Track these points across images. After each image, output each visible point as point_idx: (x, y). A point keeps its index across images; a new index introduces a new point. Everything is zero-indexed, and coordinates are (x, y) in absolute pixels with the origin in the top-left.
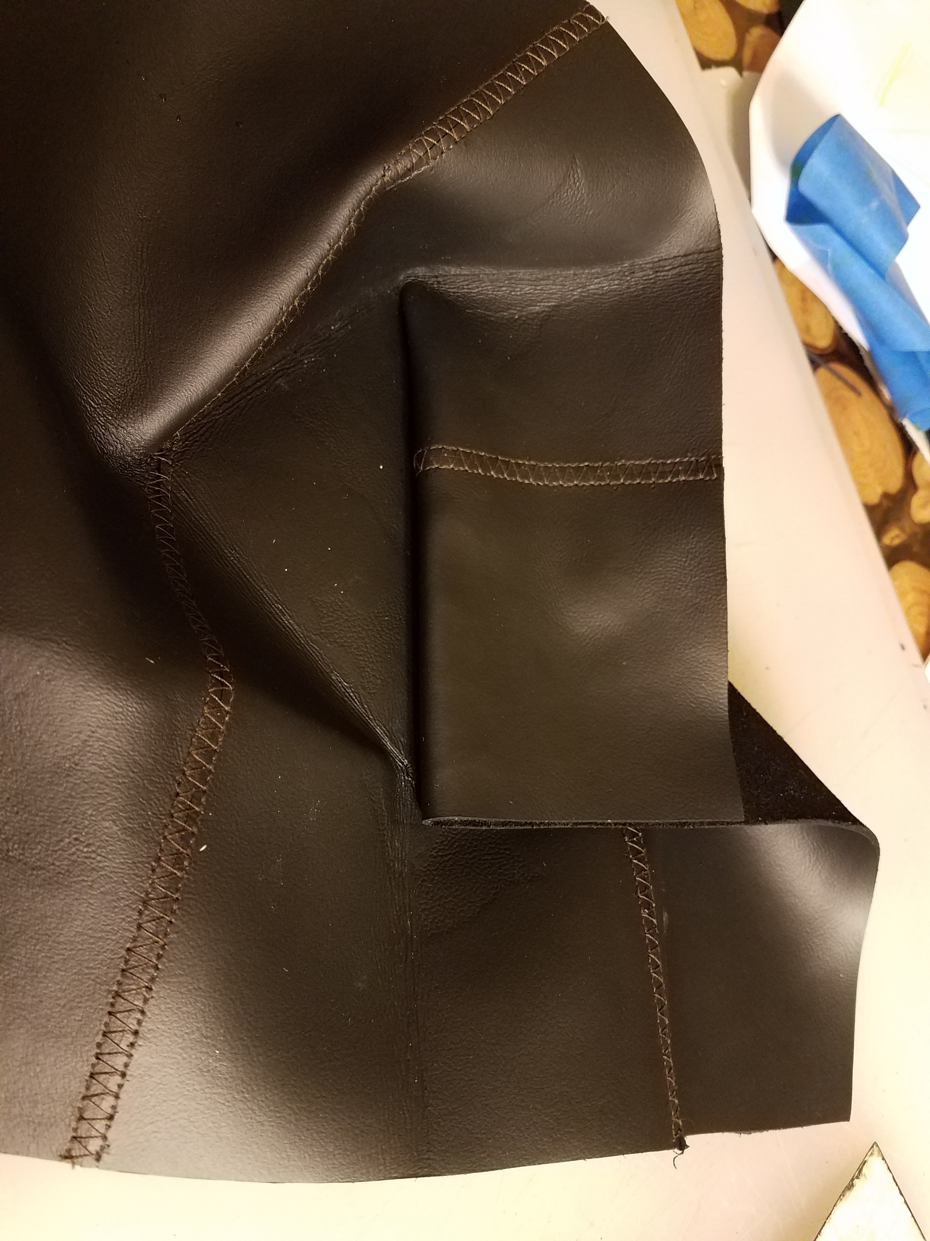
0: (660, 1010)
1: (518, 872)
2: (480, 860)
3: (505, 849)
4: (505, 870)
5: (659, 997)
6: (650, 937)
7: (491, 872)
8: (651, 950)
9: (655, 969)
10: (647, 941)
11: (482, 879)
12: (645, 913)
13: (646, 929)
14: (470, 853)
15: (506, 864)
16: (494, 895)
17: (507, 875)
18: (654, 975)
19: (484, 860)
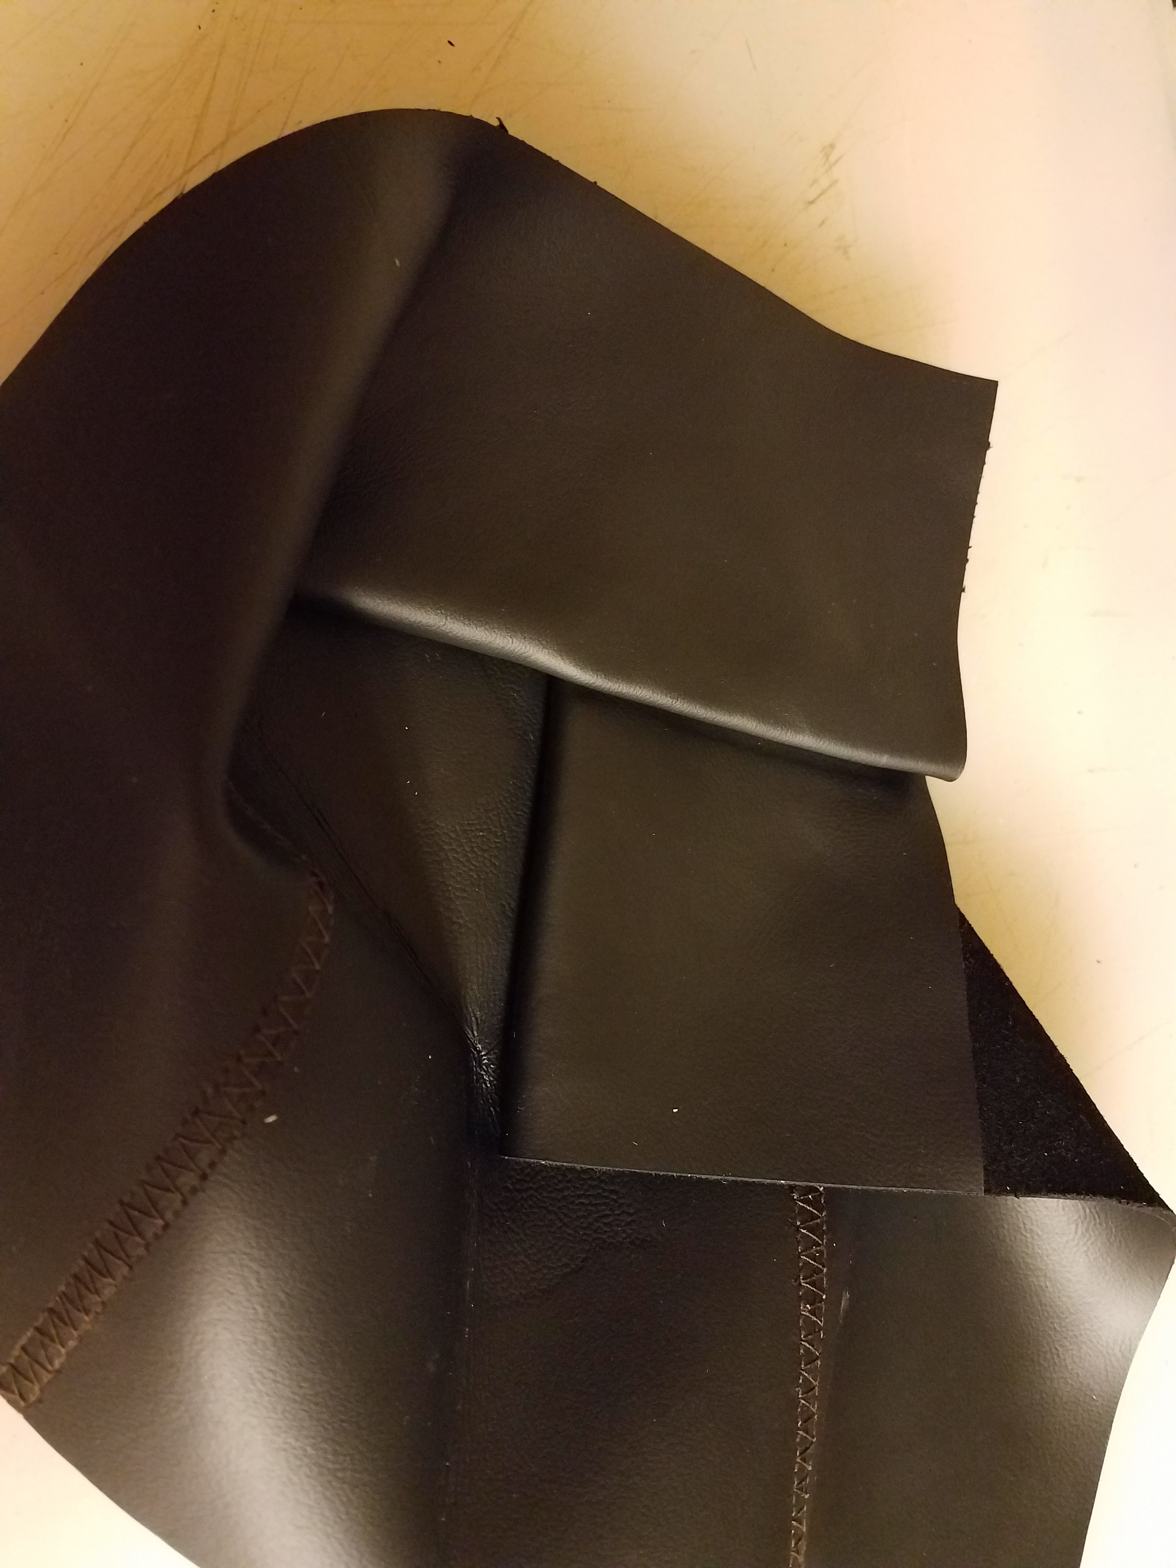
0: (800, 1454)
1: (624, 1231)
2: (573, 1202)
3: (611, 1191)
4: (605, 1224)
5: (805, 1435)
6: (808, 1346)
7: (584, 1225)
8: (805, 1365)
9: (807, 1392)
10: (802, 1351)
11: (570, 1234)
12: (805, 1309)
13: (803, 1333)
14: (561, 1191)
15: (608, 1216)
16: (582, 1262)
17: (606, 1232)
18: (803, 1402)
19: (578, 1204)
